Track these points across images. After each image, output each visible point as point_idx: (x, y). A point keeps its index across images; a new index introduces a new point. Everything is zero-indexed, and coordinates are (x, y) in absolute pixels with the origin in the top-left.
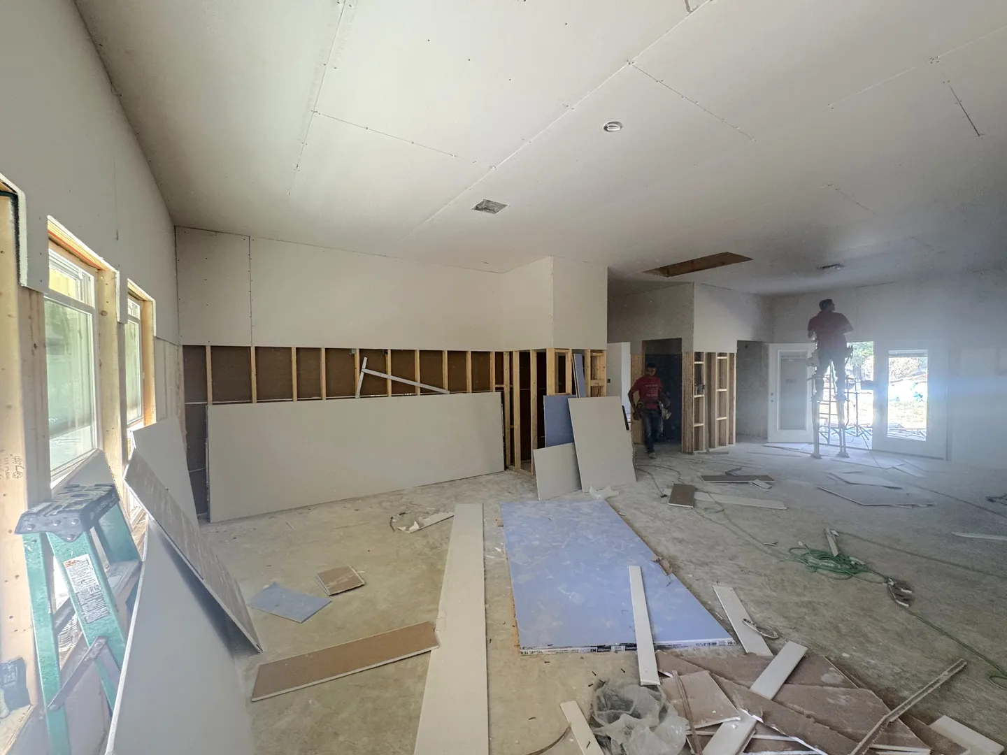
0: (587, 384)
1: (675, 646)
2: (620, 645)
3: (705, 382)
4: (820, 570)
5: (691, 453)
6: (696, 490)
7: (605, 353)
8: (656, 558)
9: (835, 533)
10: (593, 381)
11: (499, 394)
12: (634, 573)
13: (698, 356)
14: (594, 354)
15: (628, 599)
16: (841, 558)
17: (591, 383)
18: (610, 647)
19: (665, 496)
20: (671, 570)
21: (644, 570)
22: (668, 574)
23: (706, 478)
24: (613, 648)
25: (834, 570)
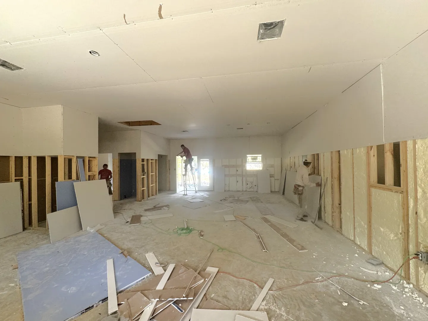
0: (86, 174)
1: (127, 288)
2: (99, 302)
3: (146, 171)
4: (182, 235)
5: (141, 201)
6: (142, 216)
7: (97, 158)
8: (121, 251)
9: (186, 220)
10: (90, 172)
11: (18, 183)
12: (110, 263)
13: (143, 160)
14: (90, 159)
15: (105, 277)
16: (188, 228)
17: (88, 174)
18: (93, 306)
19: (128, 222)
20: (128, 254)
21: (115, 259)
22: (126, 257)
23: (146, 210)
24: (95, 306)
25: (186, 233)
